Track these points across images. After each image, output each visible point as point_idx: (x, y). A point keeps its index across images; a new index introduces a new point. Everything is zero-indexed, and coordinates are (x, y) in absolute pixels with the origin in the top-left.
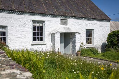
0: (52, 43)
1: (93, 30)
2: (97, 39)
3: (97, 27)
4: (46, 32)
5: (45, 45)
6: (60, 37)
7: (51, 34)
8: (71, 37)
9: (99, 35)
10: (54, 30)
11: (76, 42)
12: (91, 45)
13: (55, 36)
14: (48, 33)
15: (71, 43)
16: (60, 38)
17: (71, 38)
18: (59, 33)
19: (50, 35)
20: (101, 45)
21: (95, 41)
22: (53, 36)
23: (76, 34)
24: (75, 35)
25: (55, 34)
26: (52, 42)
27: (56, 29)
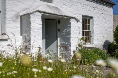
0: (21, 37)
1: (92, 18)
2: (98, 34)
3: (97, 14)
4: (7, 10)
5: (6, 40)
6: (41, 23)
7: (21, 17)
8: (58, 28)
9: (100, 28)
10: (27, 9)
11: (71, 36)
12: (89, 43)
13: (31, 19)
14: (14, 13)
15: (59, 39)
16: (41, 26)
17: (59, 30)
18: (40, 14)
19: (17, 18)
20: (103, 44)
21: (95, 38)
22: (24, 21)
23: (72, 21)
24: (70, 23)
25: (31, 16)
26: (21, 35)
27: (32, 6)
